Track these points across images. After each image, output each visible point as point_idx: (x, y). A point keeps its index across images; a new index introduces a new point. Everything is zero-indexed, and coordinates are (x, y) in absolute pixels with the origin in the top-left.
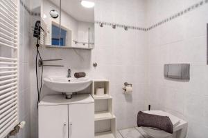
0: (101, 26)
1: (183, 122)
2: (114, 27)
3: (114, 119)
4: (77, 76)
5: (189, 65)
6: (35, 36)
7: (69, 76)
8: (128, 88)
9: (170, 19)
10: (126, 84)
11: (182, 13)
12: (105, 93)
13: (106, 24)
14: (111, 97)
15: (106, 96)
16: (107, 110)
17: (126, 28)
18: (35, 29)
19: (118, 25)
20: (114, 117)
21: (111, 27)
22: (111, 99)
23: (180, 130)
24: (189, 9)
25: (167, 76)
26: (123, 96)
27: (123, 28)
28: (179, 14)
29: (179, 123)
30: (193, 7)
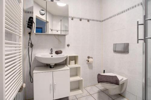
0: (72, 19)
1: (125, 79)
2: (81, 20)
3: (82, 80)
4: (57, 53)
5: (128, 44)
6: (28, 27)
7: (51, 53)
8: (90, 60)
9: (117, 15)
10: (89, 57)
11: (124, 11)
12: (75, 63)
13: (75, 18)
14: (79, 66)
15: (77, 66)
16: (77, 75)
17: (88, 21)
18: (29, 22)
19: (83, 19)
20: (82, 79)
21: (79, 20)
22: (80, 67)
23: (123, 83)
24: (128, 9)
25: (115, 51)
26: (87, 65)
27: (87, 21)
28: (122, 12)
29: (122, 79)
30: (131, 8)
